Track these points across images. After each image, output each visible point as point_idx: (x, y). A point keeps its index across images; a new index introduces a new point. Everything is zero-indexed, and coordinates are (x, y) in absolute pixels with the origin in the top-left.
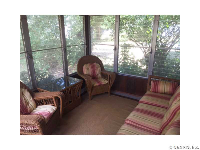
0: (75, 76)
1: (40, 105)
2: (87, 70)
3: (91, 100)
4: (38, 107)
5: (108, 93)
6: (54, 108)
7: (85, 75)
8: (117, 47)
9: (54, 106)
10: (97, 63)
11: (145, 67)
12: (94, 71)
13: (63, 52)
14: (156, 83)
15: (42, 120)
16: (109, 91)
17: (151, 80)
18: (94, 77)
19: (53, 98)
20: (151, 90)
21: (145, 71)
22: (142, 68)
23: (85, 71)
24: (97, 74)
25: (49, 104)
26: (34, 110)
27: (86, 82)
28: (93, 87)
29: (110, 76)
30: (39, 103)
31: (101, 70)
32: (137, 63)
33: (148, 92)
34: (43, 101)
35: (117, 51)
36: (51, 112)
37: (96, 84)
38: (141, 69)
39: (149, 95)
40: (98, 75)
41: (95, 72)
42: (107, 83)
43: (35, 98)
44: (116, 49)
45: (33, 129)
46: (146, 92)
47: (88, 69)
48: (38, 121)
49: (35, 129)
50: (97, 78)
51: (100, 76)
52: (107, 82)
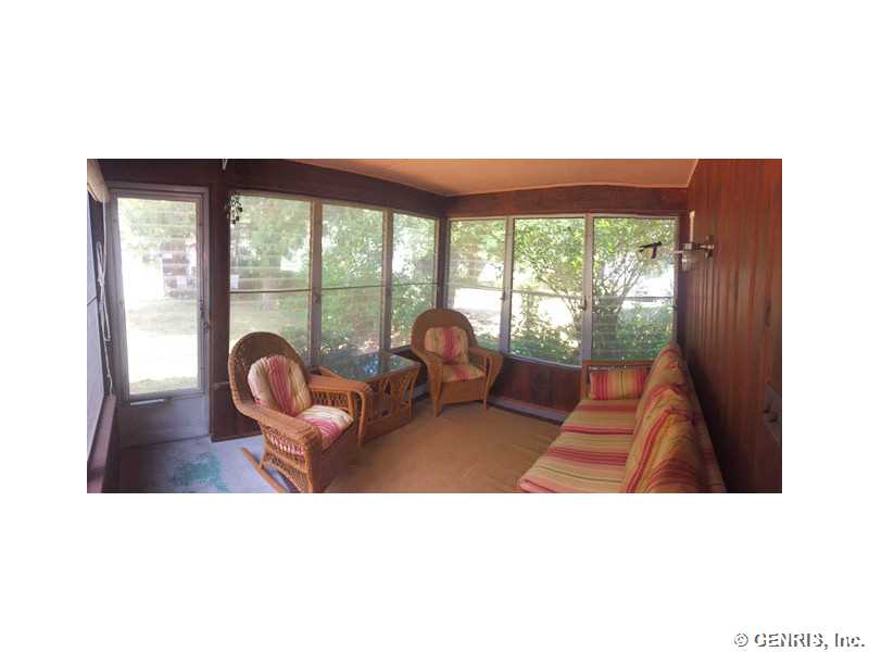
0: (405, 353)
1: (318, 403)
2: (434, 342)
3: (438, 414)
4: (315, 406)
5: (482, 402)
6: (348, 418)
7: (427, 353)
8: (508, 292)
9: (347, 412)
10: (460, 327)
11: (575, 344)
12: (450, 345)
13: (384, 297)
14: (602, 377)
15: (316, 438)
16: (485, 398)
17: (588, 372)
18: (450, 361)
19: (348, 394)
20: (590, 395)
21: (576, 353)
22: (570, 344)
23: (430, 344)
24: (457, 353)
25: (338, 406)
26: (304, 410)
27: (429, 370)
28: (443, 384)
29: (488, 360)
30: (318, 398)
31: (470, 345)
32: (557, 334)
33: (583, 402)
34: (325, 396)
35: (507, 301)
36: (341, 425)
37: (453, 378)
38: (569, 348)
39: (587, 408)
40: (459, 355)
41: (452, 347)
42: (482, 378)
43: (311, 386)
44: (506, 297)
45: (293, 451)
46: (578, 401)
47: (436, 340)
48: (307, 436)
49: (298, 453)
50: (457, 363)
51: (465, 358)
52: (480, 374)
